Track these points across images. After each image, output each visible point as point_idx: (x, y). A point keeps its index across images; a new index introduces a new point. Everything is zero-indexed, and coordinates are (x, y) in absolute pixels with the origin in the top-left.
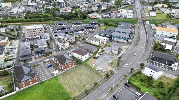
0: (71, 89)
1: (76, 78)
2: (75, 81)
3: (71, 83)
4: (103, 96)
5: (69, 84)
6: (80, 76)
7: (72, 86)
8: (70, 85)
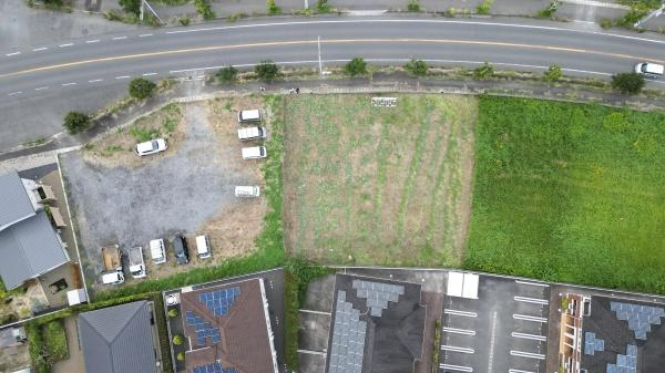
0: (452, 144)
1: (394, 187)
2: (404, 175)
3: (430, 177)
4: (371, 17)
5: (440, 178)
6: (364, 189)
7: (435, 158)
8: (442, 168)
